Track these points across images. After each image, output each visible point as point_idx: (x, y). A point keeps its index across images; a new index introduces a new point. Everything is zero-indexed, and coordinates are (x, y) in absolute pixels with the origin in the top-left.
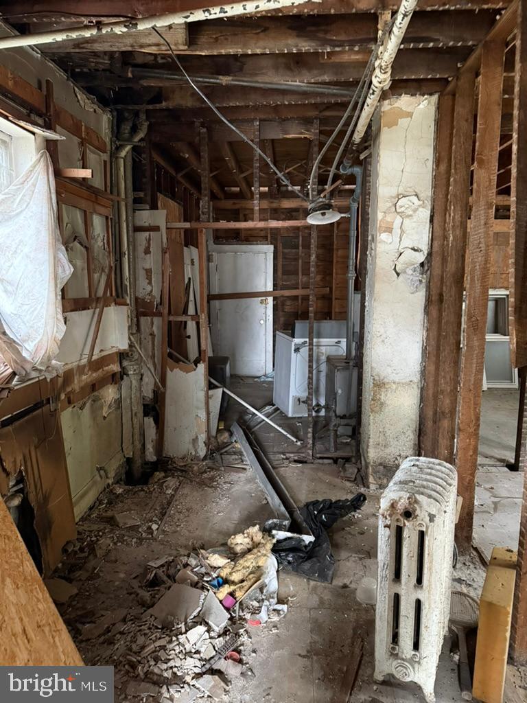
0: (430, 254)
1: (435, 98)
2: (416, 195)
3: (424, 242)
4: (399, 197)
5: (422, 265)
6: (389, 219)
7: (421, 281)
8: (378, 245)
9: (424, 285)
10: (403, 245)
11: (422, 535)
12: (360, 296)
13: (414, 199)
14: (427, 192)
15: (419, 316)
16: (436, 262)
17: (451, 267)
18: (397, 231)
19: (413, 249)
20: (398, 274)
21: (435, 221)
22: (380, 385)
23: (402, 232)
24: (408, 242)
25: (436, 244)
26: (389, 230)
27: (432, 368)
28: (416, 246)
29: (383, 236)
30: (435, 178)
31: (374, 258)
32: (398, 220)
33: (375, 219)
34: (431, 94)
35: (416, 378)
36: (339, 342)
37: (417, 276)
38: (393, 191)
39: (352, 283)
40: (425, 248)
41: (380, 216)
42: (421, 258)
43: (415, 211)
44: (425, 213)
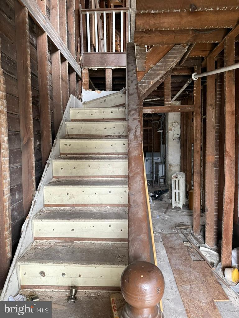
0: (181, 135)
1: (180, 102)
2: (177, 122)
3: (179, 132)
4: (173, 123)
5: (179, 138)
6: (171, 127)
7: (179, 141)
8: (169, 133)
9: (180, 142)
10: (174, 133)
11: (179, 181)
12: (164, 146)
13: (177, 123)
14: (179, 122)
15: (179, 149)
16: (182, 137)
17: (185, 138)
18: (173, 130)
19: (177, 134)
20: (174, 140)
21: (182, 127)
22: (171, 166)
23: (174, 130)
24: (175, 133)
25: (182, 133)
26: (171, 130)
27: (182, 161)
28: (178, 133)
29: (170, 131)
30: (181, 118)
31: (168, 136)
32: (173, 128)
33: (168, 128)
34: (179, 101)
35: (179, 164)
36: (158, 158)
37: (178, 140)
38: (172, 122)
39: (162, 142)
40: (179, 134)
41: (169, 127)
42: (179, 136)
43: (177, 126)
44: (179, 126)
